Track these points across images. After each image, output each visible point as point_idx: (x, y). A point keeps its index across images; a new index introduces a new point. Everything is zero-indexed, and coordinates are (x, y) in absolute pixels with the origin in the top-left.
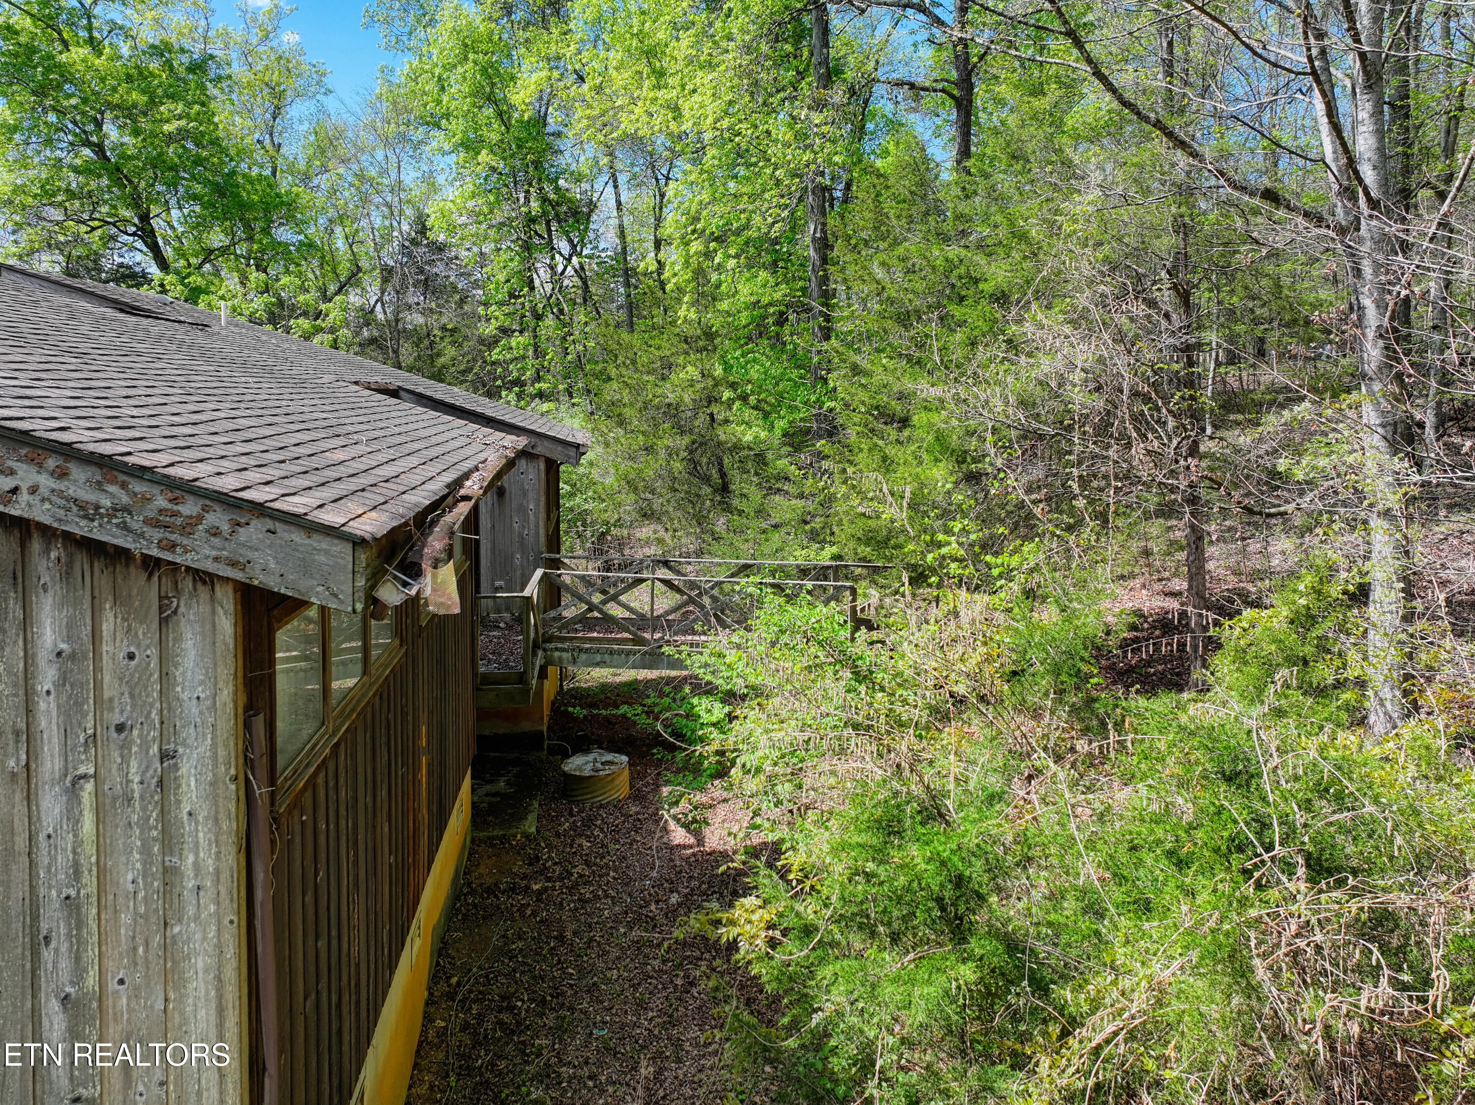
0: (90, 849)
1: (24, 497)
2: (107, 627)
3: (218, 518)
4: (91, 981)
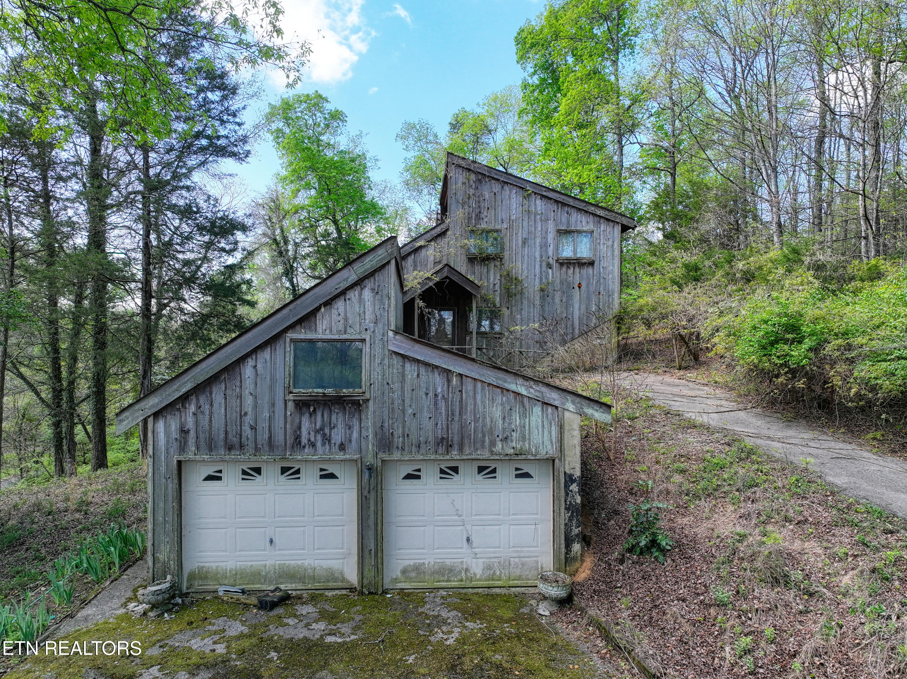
0: (605, 251)
1: (602, 214)
2: (608, 228)
3: (620, 217)
4: (605, 265)
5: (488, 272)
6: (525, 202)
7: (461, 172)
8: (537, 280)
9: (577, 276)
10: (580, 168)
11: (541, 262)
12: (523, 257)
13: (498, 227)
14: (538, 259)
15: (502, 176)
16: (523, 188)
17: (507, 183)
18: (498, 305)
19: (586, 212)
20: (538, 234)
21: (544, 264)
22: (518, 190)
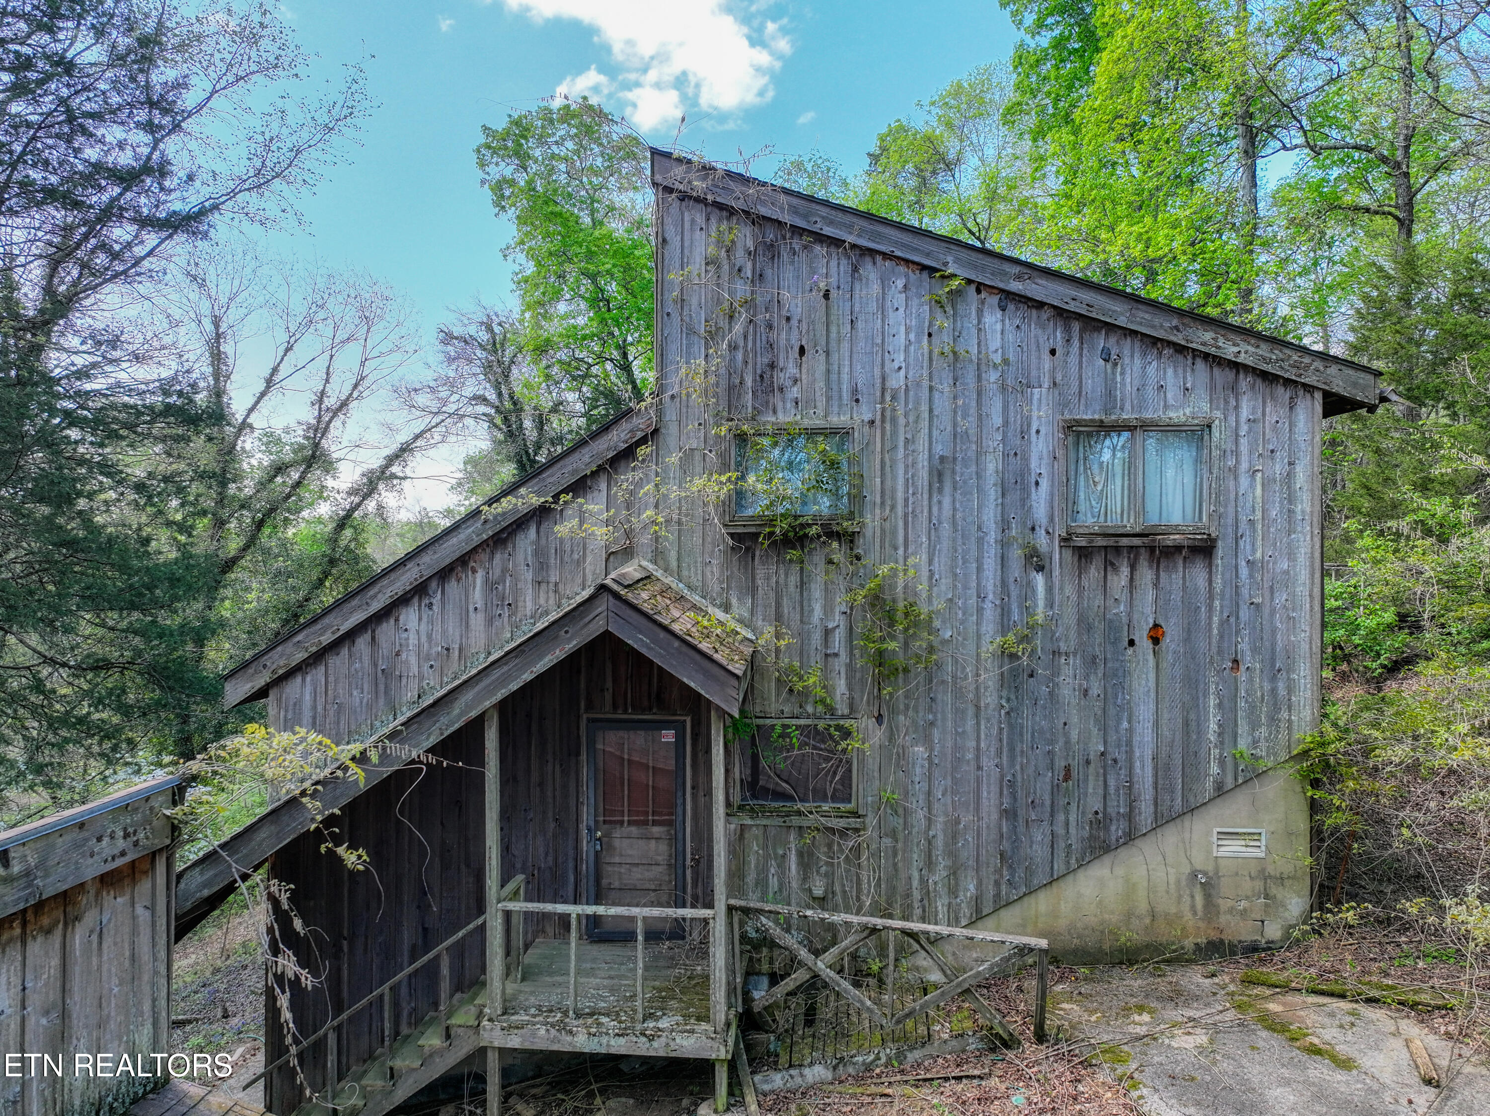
0: (1259, 500)
1: (1243, 355)
2: (1268, 410)
3: (1318, 364)
4: (1259, 555)
5: (802, 585)
6: (942, 321)
7: (700, 219)
8: (990, 613)
9: (1147, 596)
10: (1148, 220)
11: (1004, 544)
12: (934, 527)
13: (838, 420)
14: (992, 536)
15: (850, 228)
16: (932, 270)
17: (872, 252)
18: (842, 709)
19: (1180, 349)
20: (994, 441)
21: (1016, 554)
22: (915, 276)
